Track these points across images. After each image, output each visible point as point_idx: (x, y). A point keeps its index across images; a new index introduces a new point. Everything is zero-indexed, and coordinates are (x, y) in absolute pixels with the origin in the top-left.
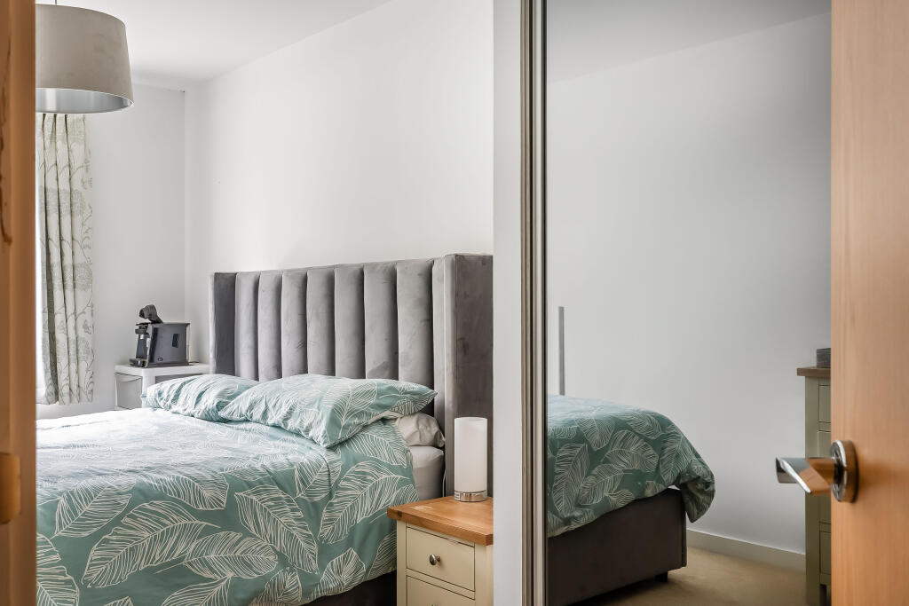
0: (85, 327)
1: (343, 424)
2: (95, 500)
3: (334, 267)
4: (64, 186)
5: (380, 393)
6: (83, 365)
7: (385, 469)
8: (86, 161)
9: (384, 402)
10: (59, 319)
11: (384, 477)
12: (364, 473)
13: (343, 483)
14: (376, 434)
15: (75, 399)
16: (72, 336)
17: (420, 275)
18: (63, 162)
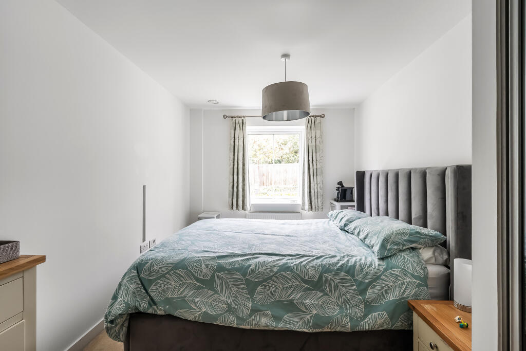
0: (320, 188)
1: (388, 248)
2: (265, 267)
3: (399, 169)
4: (314, 144)
5: (411, 234)
6: (319, 200)
7: (409, 275)
8: (321, 135)
9: (413, 239)
10: (312, 185)
11: (408, 280)
12: (397, 275)
13: (383, 277)
14: (406, 255)
15: (317, 210)
16: (316, 191)
17: (438, 175)
18: (313, 136)
